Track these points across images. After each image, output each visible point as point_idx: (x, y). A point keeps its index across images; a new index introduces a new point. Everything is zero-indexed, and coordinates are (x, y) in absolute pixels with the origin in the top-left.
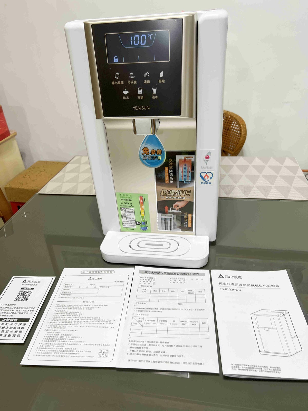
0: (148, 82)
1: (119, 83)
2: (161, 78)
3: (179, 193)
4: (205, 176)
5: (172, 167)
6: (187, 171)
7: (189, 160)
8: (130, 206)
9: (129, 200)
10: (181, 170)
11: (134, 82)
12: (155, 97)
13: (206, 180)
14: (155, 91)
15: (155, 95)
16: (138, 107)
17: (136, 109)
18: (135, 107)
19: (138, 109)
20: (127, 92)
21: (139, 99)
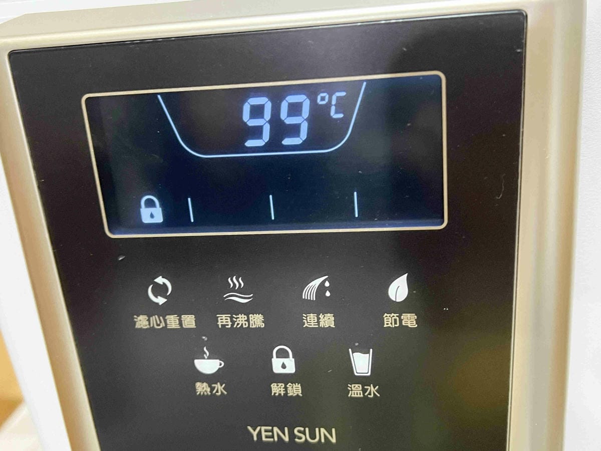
0: (328, 321)
1: (172, 321)
2: (399, 308)
11: (248, 320)
12: (364, 391)
14: (362, 363)
15: (363, 381)
16: (276, 429)
17: (264, 439)
18: (260, 431)
19: (276, 439)
20: (217, 362)
21: (280, 394)
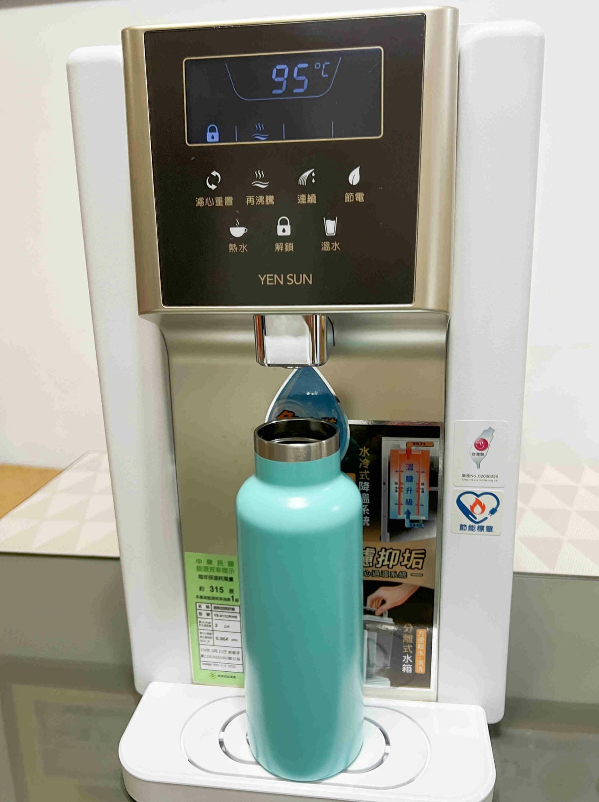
0: (312, 199)
1: (219, 201)
2: (354, 189)
3: (389, 560)
4: (475, 505)
5: (366, 472)
6: (417, 486)
7: (423, 452)
8: (229, 600)
9: (226, 579)
10: (396, 483)
11: (265, 200)
12: (331, 246)
13: (476, 518)
14: (331, 227)
15: (331, 239)
16: (276, 276)
17: (268, 283)
18: (266, 277)
19: (275, 283)
20: (244, 228)
21: (280, 250)
